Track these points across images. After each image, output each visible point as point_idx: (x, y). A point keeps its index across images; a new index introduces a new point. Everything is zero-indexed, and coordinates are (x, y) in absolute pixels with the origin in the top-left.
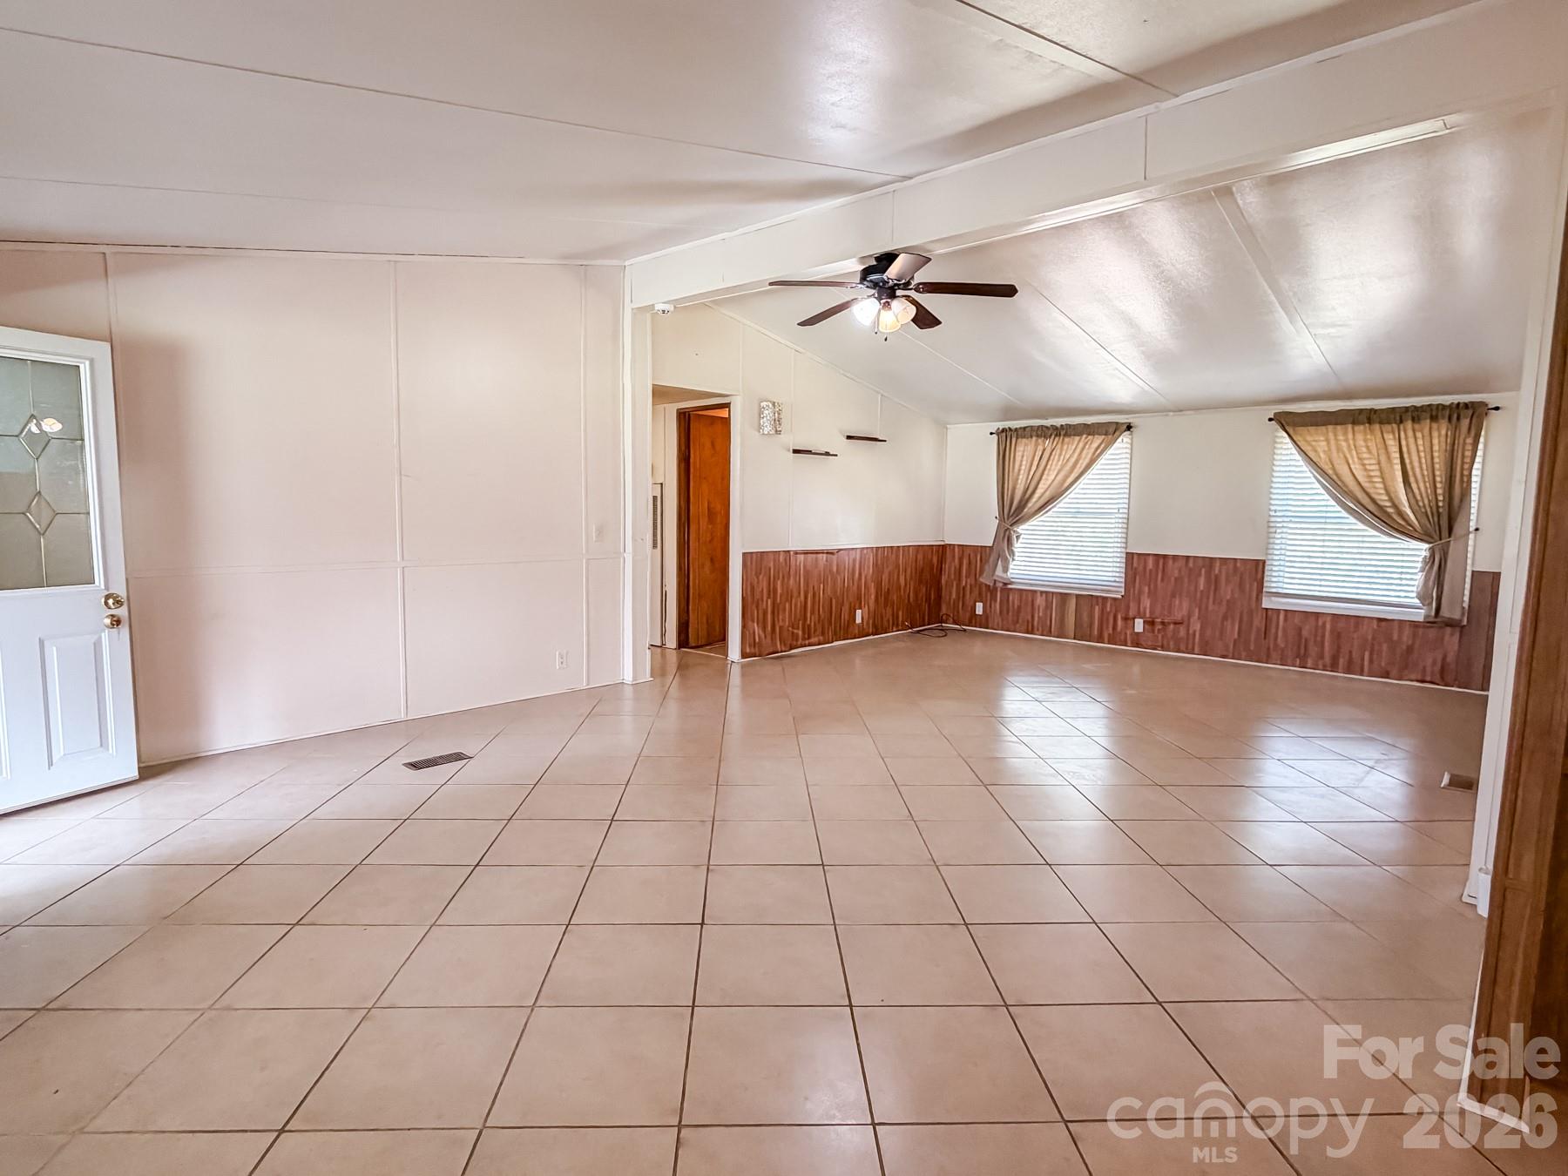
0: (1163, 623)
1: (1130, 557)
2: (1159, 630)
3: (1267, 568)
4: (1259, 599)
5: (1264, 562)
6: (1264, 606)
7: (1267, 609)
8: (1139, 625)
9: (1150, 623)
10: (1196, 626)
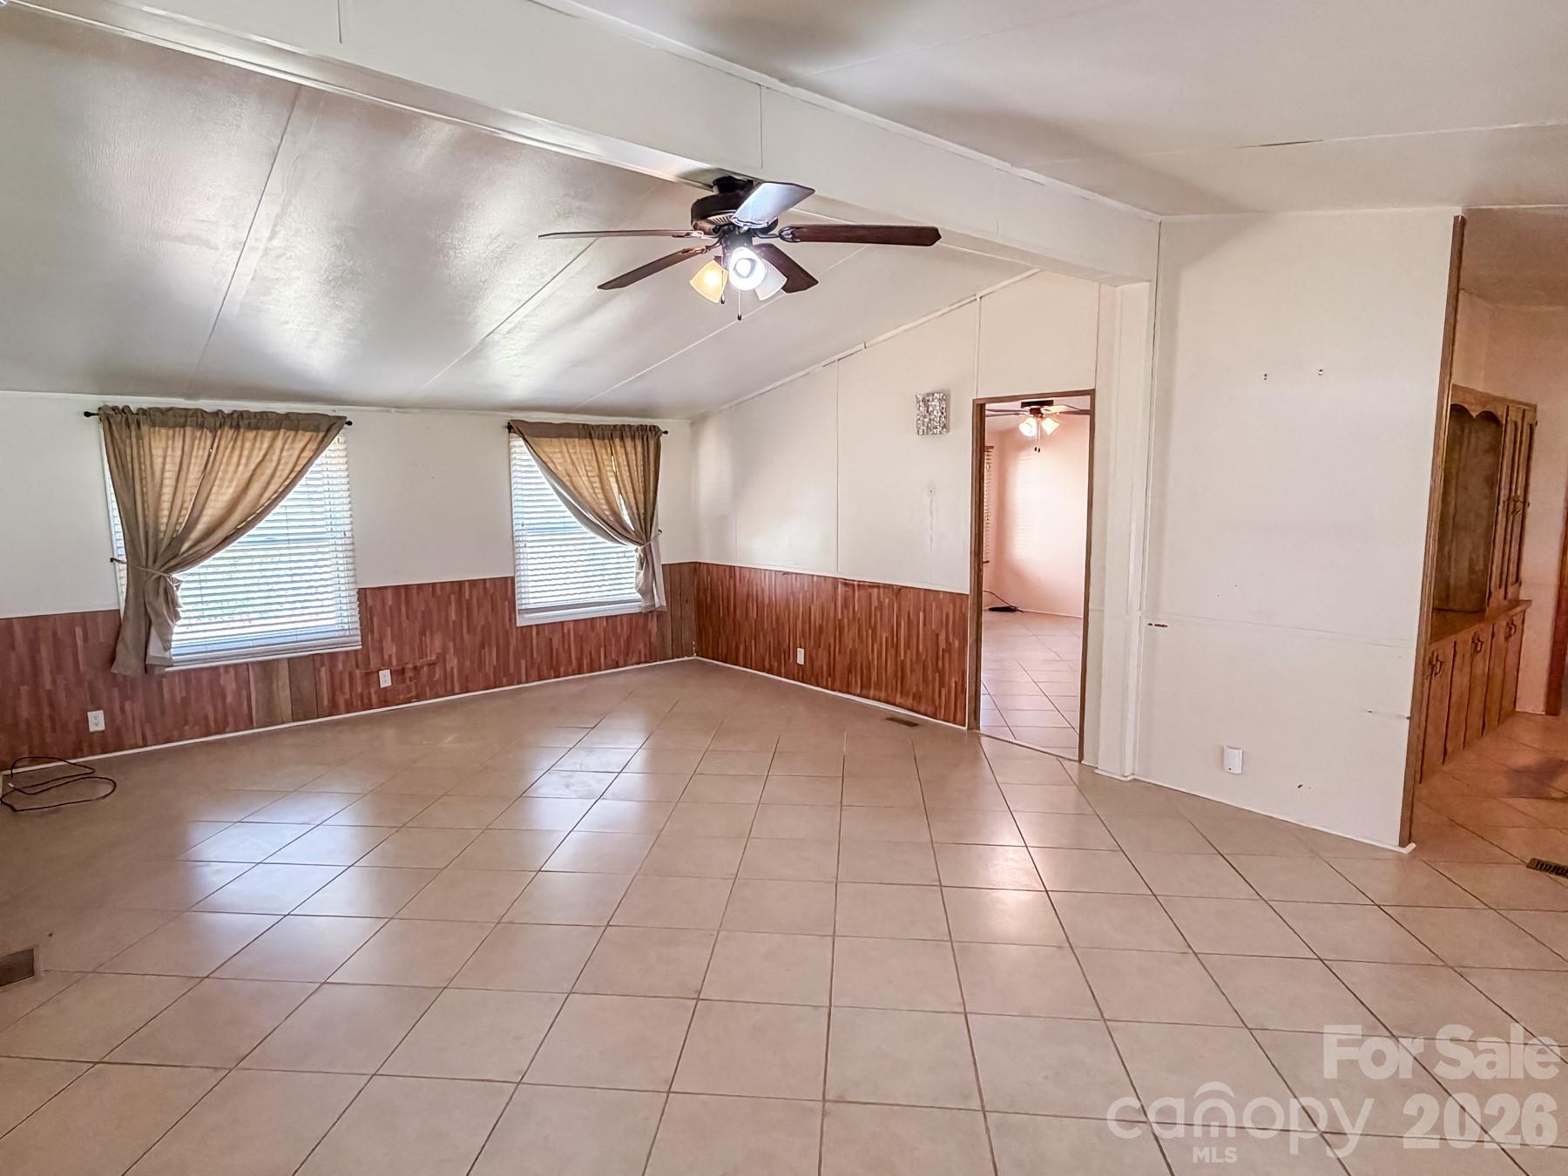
0: (415, 668)
1: (363, 594)
2: (410, 678)
3: (517, 585)
4: (512, 619)
5: (513, 579)
6: (518, 625)
7: (522, 627)
8: (385, 679)
9: (399, 674)
10: (453, 663)
